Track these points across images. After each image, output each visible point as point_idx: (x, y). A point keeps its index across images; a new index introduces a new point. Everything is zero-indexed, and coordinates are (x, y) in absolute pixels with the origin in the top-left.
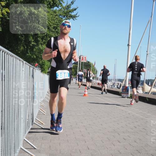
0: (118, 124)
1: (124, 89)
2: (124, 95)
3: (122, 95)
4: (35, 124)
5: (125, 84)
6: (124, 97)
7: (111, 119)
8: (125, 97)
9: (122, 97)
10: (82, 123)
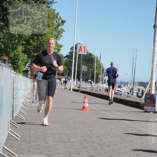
1: (148, 98)
2: (148, 108)
3: (145, 108)
4: (2, 155)
5: (149, 90)
6: (148, 112)
8: (150, 112)
9: (146, 112)
10: (79, 154)
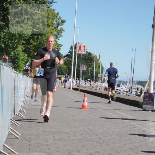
0: (137, 153)
1: (147, 97)
2: (147, 107)
4: (3, 153)
5: (148, 89)
6: (147, 111)
7: (125, 145)
8: (149, 111)
9: (144, 110)
10: (78, 151)
